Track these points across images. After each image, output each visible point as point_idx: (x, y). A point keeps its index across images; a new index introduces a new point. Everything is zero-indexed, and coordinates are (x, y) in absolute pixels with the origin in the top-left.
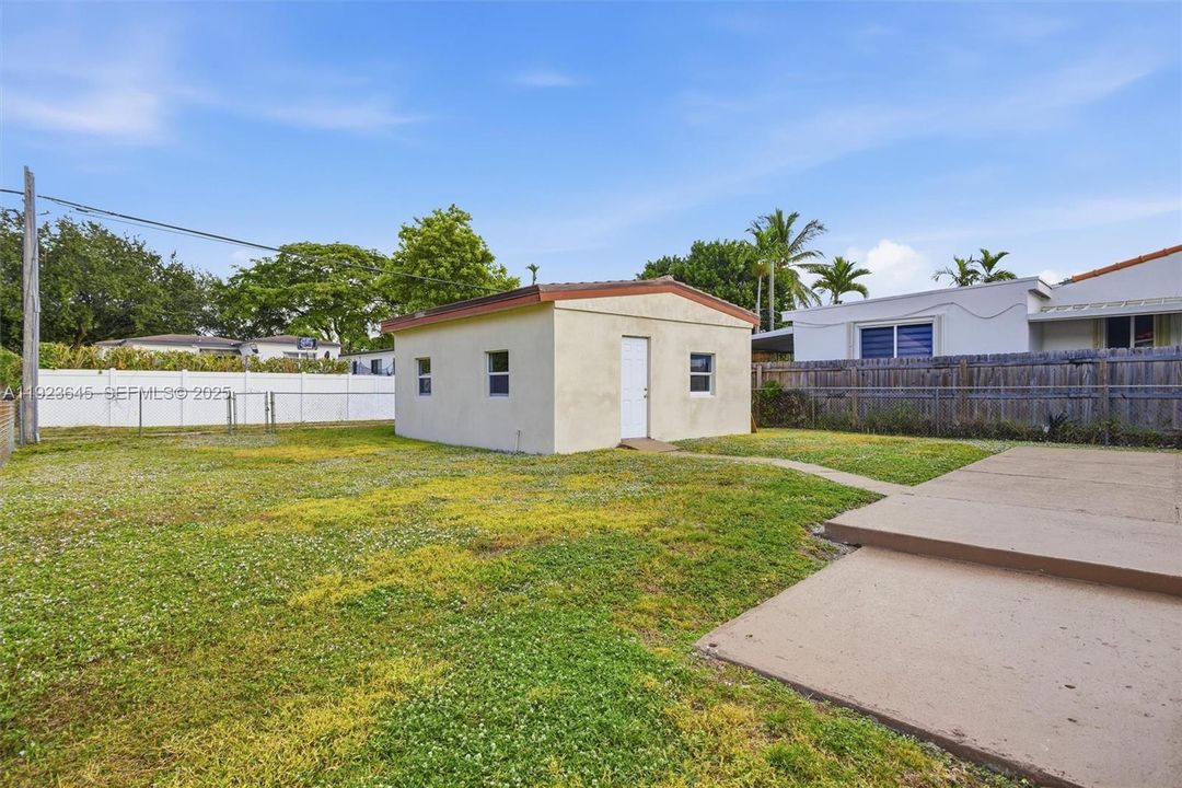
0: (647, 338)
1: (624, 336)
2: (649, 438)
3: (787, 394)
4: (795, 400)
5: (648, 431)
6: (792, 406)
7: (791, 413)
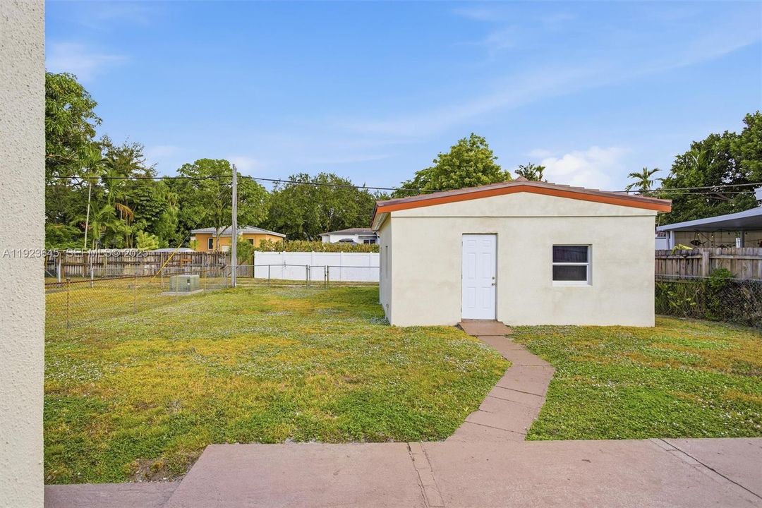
0: (496, 234)
1: (463, 234)
2: (497, 320)
3: (736, 285)
4: (747, 293)
5: (496, 315)
6: (744, 300)
7: (742, 308)
